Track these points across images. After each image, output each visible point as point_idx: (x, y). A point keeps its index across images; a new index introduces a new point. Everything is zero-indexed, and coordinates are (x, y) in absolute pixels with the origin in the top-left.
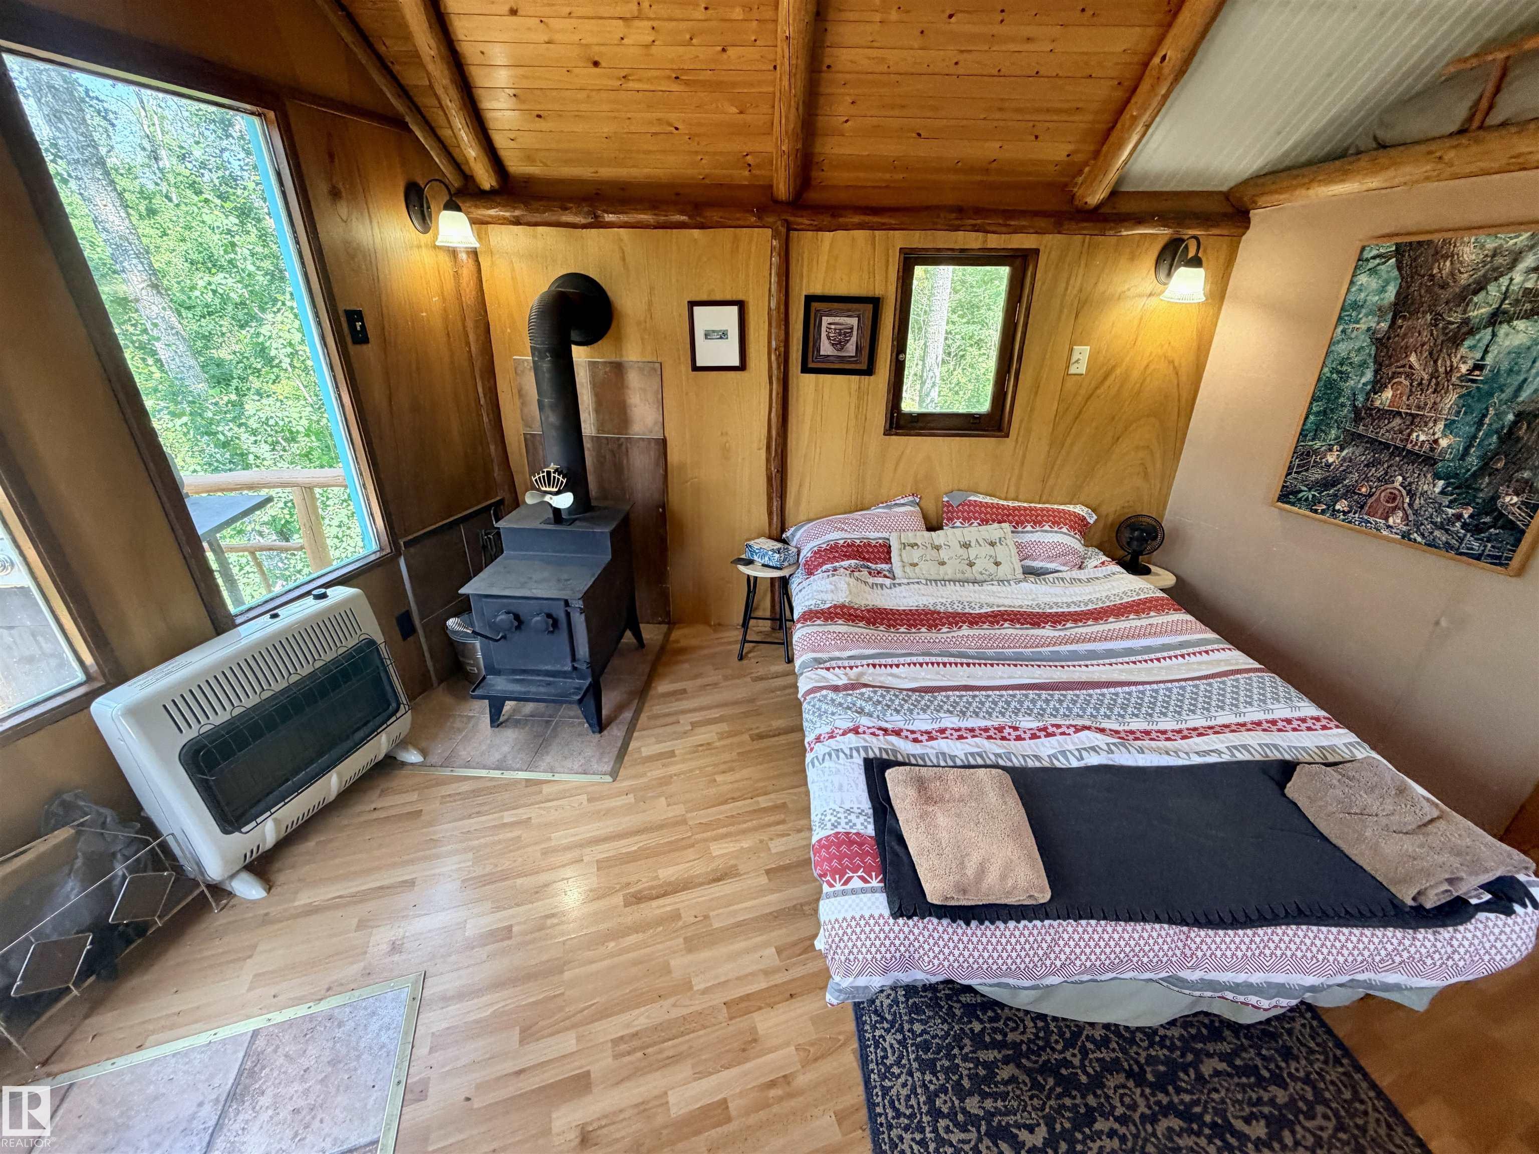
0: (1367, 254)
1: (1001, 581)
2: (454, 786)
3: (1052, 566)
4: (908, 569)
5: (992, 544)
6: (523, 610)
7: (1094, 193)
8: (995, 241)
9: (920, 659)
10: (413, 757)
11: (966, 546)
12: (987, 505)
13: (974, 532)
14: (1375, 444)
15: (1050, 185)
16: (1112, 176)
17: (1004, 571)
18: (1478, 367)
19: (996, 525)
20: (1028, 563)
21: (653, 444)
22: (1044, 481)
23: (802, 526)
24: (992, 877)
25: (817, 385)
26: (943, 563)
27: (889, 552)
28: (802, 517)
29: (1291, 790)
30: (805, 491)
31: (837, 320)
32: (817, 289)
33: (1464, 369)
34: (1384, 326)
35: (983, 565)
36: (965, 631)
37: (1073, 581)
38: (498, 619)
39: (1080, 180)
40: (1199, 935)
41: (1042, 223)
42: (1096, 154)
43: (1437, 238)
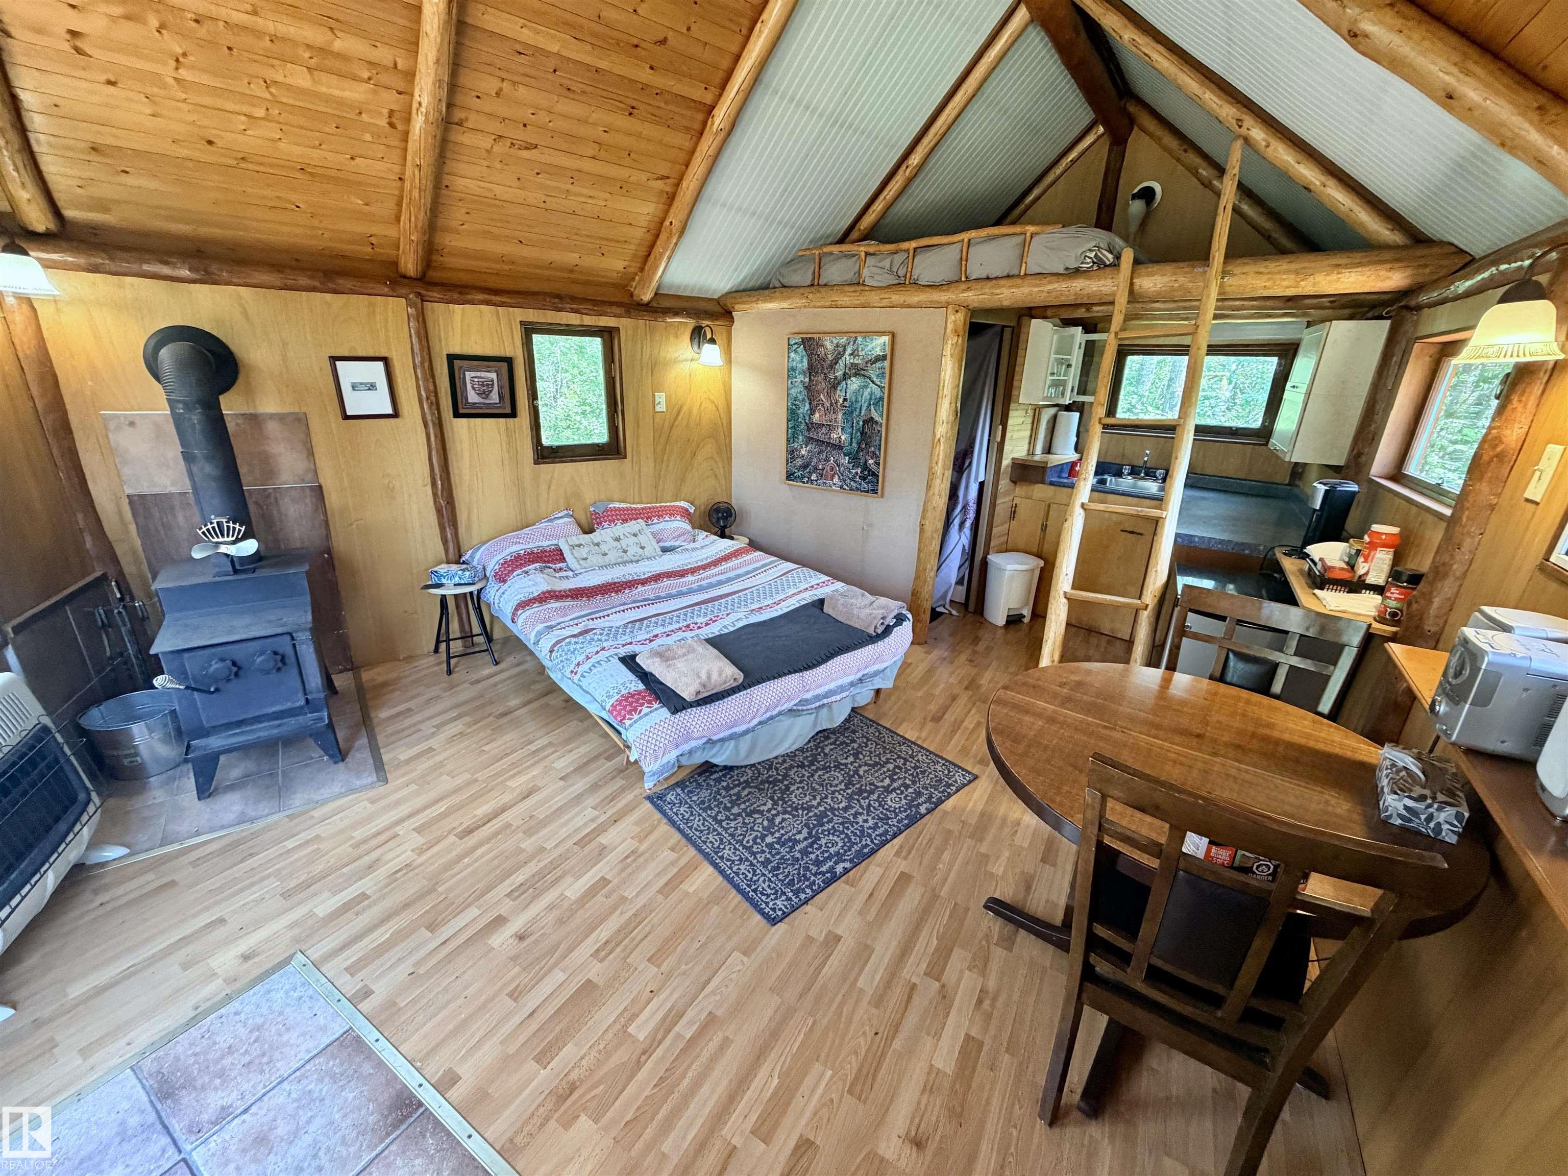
0: (792, 342)
1: (649, 559)
2: (193, 853)
3: (677, 543)
4: (582, 562)
5: (635, 535)
6: (238, 653)
7: (645, 294)
8: (588, 320)
9: (622, 608)
10: (112, 852)
11: (618, 539)
12: (624, 509)
13: (619, 529)
14: (819, 442)
15: (614, 285)
16: (654, 284)
17: (648, 552)
18: (845, 400)
19: (633, 522)
20: (661, 544)
21: (308, 492)
22: (656, 487)
23: (479, 548)
24: (715, 677)
25: (469, 428)
26: (606, 554)
27: (562, 554)
28: (475, 541)
29: (826, 609)
30: (474, 518)
31: (478, 374)
32: (457, 350)
33: (841, 400)
34: (807, 380)
35: (633, 550)
36: (640, 588)
37: (693, 549)
38: (212, 669)
39: (634, 284)
40: (807, 674)
41: (618, 310)
42: (642, 269)
43: (816, 336)
